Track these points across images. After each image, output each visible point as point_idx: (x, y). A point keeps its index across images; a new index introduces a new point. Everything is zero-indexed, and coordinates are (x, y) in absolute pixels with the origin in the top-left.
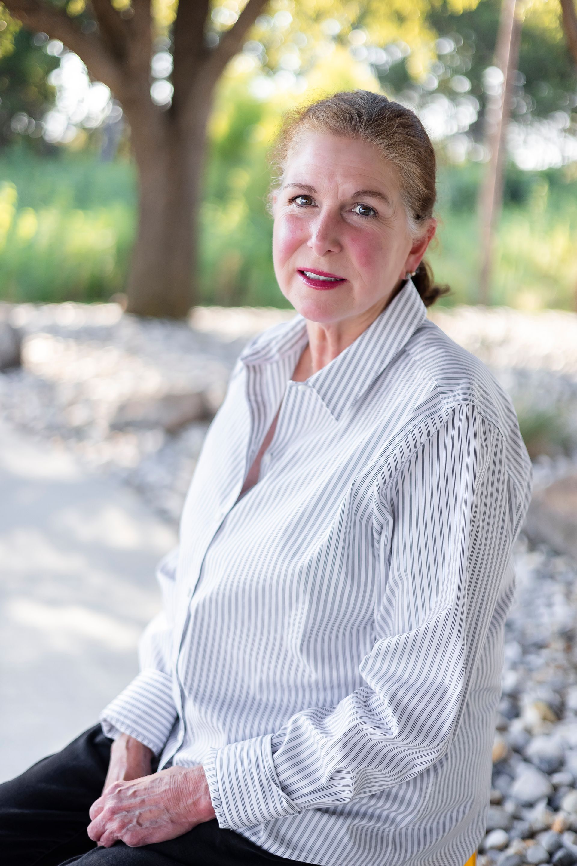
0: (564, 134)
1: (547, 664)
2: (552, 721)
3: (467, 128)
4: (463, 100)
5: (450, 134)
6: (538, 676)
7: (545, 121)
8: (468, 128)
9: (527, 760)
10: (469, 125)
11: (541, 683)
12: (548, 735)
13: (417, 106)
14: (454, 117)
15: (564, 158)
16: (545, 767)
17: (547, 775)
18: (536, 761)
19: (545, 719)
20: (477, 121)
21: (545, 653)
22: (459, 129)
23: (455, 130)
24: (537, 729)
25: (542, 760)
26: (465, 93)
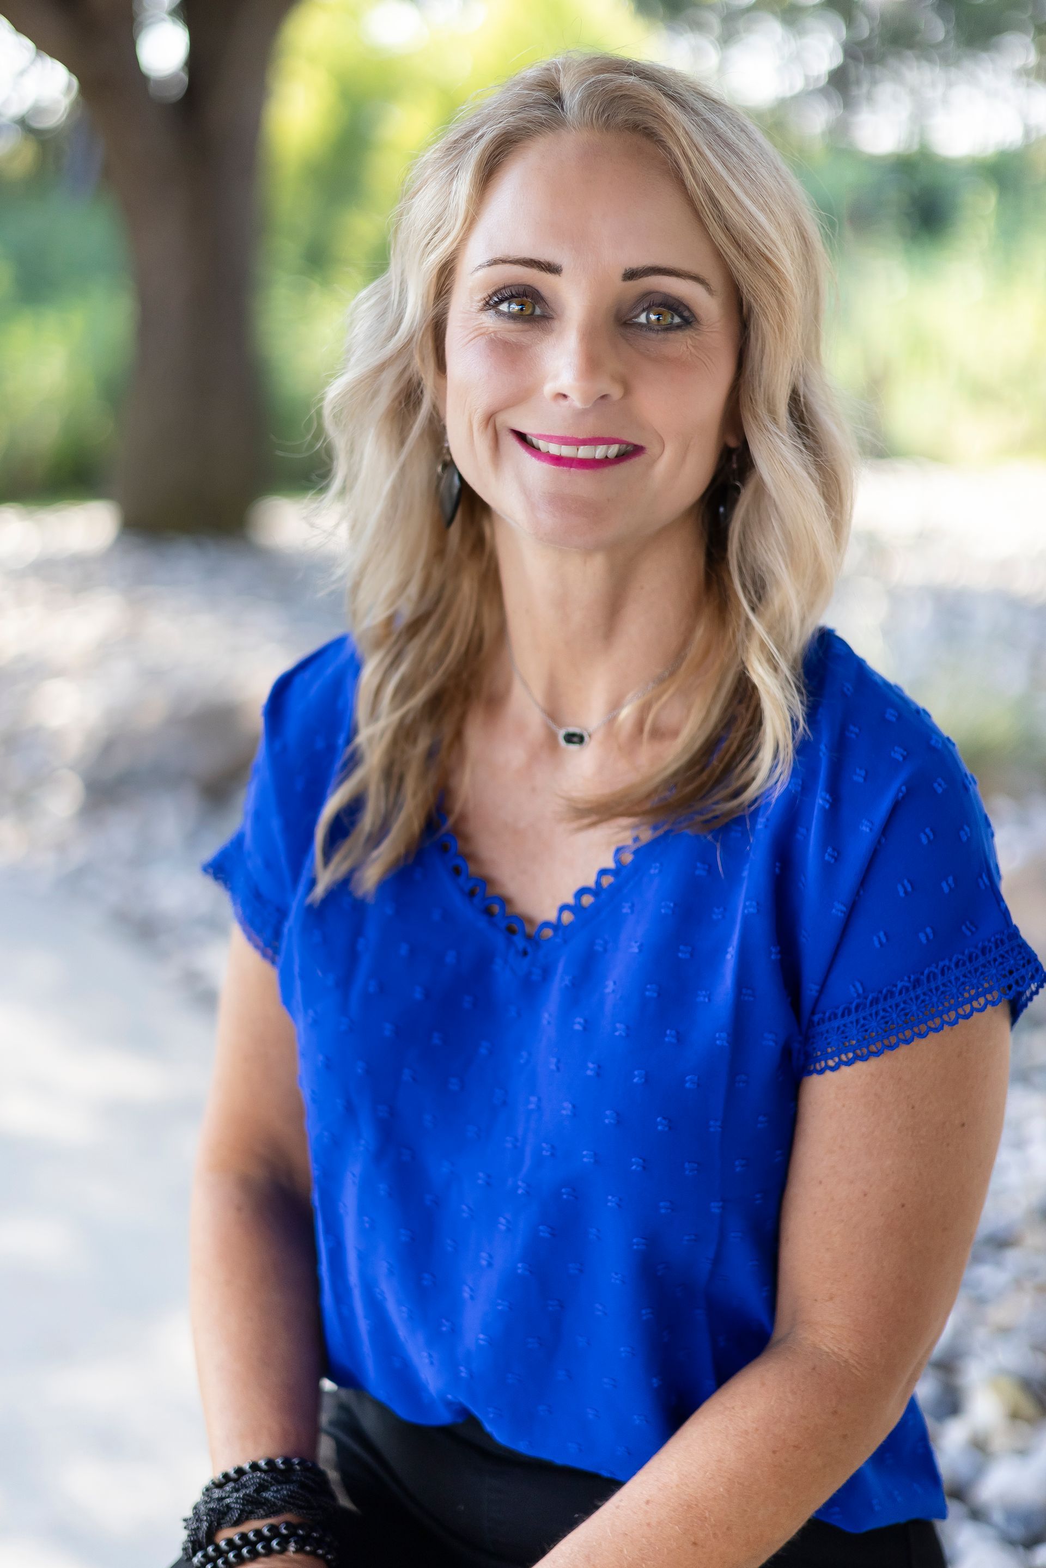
0: (1025, 79)
1: (1018, 1284)
2: (1029, 1421)
3: (824, 81)
4: (811, 22)
5: (789, 94)
6: (1000, 1314)
7: (984, 55)
8: (827, 79)
9: (977, 1515)
10: (827, 72)
11: (1005, 1331)
12: (1023, 1453)
13: (717, 40)
14: (797, 58)
15: (1027, 132)
16: (1018, 1531)
17: (1021, 1550)
18: (998, 1517)
19: (1015, 1416)
20: (843, 63)
21: (1013, 1257)
22: (807, 84)
23: (799, 85)
24: (1000, 1441)
25: (1013, 1514)
26: (814, 6)
